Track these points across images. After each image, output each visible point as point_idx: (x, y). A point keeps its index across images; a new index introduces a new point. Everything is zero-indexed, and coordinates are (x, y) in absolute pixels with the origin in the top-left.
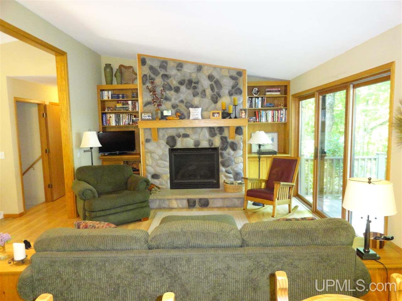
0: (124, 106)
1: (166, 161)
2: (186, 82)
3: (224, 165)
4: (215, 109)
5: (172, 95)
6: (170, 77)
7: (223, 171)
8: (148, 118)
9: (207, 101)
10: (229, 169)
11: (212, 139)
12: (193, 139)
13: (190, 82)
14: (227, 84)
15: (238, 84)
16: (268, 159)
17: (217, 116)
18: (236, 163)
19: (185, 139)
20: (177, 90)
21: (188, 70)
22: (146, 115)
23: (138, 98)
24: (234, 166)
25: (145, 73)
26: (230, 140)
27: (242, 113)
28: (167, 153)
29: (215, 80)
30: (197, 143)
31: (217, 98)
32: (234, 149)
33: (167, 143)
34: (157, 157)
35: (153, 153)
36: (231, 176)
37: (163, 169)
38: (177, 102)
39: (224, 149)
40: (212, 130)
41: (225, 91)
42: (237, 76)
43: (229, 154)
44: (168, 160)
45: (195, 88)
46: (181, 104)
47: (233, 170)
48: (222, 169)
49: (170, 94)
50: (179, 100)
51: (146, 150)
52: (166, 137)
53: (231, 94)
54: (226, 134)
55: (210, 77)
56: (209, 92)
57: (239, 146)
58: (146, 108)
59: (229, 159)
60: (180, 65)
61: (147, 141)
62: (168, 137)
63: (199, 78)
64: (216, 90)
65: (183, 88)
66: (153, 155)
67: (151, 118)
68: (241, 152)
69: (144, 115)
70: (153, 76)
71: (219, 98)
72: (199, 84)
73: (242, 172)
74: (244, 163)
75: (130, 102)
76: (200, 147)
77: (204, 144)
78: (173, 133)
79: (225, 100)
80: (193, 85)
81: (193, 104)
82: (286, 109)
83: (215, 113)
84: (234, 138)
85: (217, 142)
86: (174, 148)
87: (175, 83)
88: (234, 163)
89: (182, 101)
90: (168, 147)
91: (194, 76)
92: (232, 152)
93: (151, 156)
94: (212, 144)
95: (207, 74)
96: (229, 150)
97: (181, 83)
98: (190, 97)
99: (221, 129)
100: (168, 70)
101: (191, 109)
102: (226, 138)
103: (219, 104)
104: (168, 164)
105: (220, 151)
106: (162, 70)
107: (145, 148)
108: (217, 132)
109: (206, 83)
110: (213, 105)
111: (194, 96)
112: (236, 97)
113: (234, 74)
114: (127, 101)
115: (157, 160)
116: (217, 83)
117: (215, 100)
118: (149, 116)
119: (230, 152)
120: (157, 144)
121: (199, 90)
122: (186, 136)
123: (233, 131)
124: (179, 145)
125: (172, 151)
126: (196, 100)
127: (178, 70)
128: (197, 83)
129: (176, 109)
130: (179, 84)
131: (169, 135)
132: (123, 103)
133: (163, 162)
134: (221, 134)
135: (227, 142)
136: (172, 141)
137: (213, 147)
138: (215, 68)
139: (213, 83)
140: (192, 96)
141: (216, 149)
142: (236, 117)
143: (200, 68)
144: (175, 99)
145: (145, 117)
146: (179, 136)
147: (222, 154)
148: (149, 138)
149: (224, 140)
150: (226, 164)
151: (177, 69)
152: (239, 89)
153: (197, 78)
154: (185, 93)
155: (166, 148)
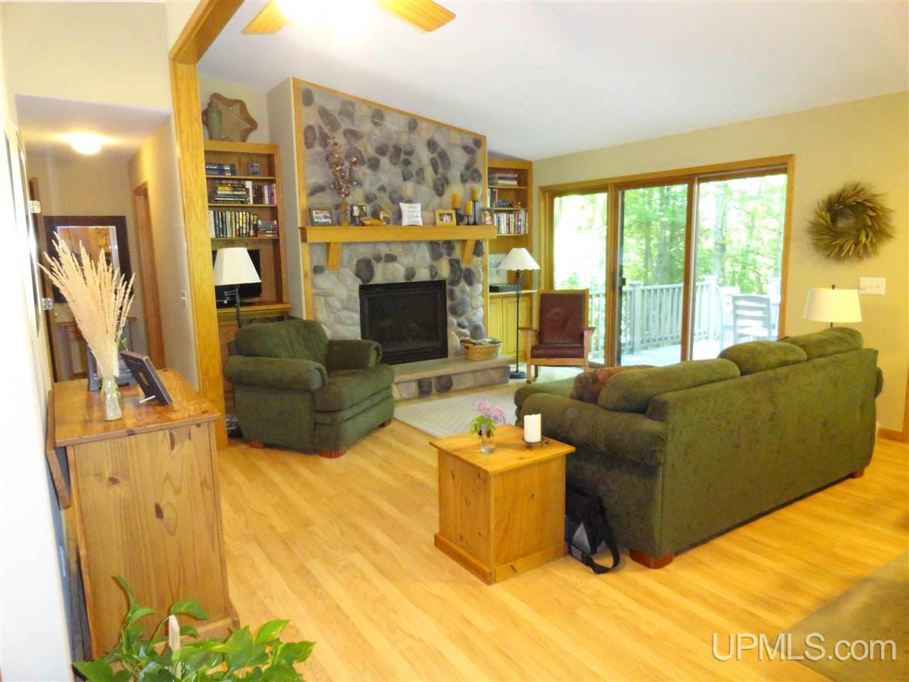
0: (236, 193)
1: (353, 310)
2: (391, 149)
3: (455, 313)
4: (440, 206)
5: (365, 174)
6: (362, 137)
7: (453, 325)
8: (324, 220)
9: (426, 190)
10: (463, 320)
11: (435, 264)
12: (403, 266)
13: (398, 150)
14: (459, 158)
15: (474, 162)
16: (504, 300)
17: (448, 220)
18: (473, 308)
19: (391, 265)
20: (374, 165)
21: (393, 125)
22: (320, 215)
23: (274, 176)
24: (470, 313)
25: (311, 123)
26: (464, 266)
27: (485, 215)
28: (356, 294)
29: (439, 150)
30: (411, 272)
31: (443, 186)
32: (470, 283)
33: (358, 275)
34: (338, 304)
35: (330, 295)
36: (467, 331)
37: (350, 328)
38: (374, 189)
39: (454, 282)
40: (436, 246)
41: (455, 173)
42: (473, 146)
43: (463, 292)
44: (358, 308)
45: (407, 163)
46: (381, 194)
47: (470, 321)
48: (452, 320)
49: (362, 171)
50: (379, 185)
51: (315, 291)
52: (355, 262)
53: (464, 180)
54: (457, 253)
55: (432, 145)
56: (429, 171)
57: (477, 275)
58: (313, 199)
59: (463, 302)
60: (378, 115)
61: (317, 270)
62: (359, 261)
63: (413, 144)
64: (441, 170)
65: (385, 161)
66: (330, 300)
67: (329, 220)
68: (479, 287)
69: (317, 213)
70: (326, 130)
71: (446, 185)
72: (414, 155)
73: (481, 323)
74: (484, 307)
75: (249, 185)
76: (414, 280)
77: (423, 275)
78: (366, 252)
79: (457, 190)
80: (403, 157)
81: (404, 194)
82: (526, 211)
83: (444, 214)
84: (469, 262)
85: (444, 271)
86: (371, 283)
87: (370, 152)
88: (470, 309)
89: (382, 189)
90: (359, 282)
91: (404, 139)
92: (468, 288)
93: (327, 303)
94: (436, 273)
95: (427, 138)
96: (463, 284)
97: (381, 151)
98: (398, 181)
99: (449, 245)
100: (356, 121)
101: (403, 206)
102: (458, 262)
103: (447, 197)
104: (357, 317)
105: (448, 287)
106: (346, 119)
107: (314, 286)
108: (444, 251)
109: (424, 156)
110: (437, 200)
111: (405, 179)
112: (470, 185)
113: (470, 143)
114: (242, 182)
115: (339, 310)
116: (443, 156)
117: (441, 189)
118: (326, 217)
119: (465, 287)
120: (338, 278)
121: (413, 169)
122: (391, 258)
123: (470, 247)
124: (378, 279)
125: (367, 291)
126: (409, 188)
127: (376, 124)
128: (410, 153)
129: (372, 204)
130: (377, 152)
131: (361, 257)
132: (234, 184)
133: (349, 313)
134: (449, 255)
135: (461, 270)
136: (364, 269)
137: (436, 279)
138: (439, 125)
139: (435, 155)
140: (402, 178)
141: (442, 283)
142: (475, 224)
143: (414, 124)
144: (372, 184)
145: (318, 218)
146: (378, 259)
147: (452, 292)
148: (322, 262)
149: (454, 264)
150: (459, 311)
151: (372, 121)
152: (476, 171)
153: (410, 144)
154: (389, 173)
155: (354, 284)
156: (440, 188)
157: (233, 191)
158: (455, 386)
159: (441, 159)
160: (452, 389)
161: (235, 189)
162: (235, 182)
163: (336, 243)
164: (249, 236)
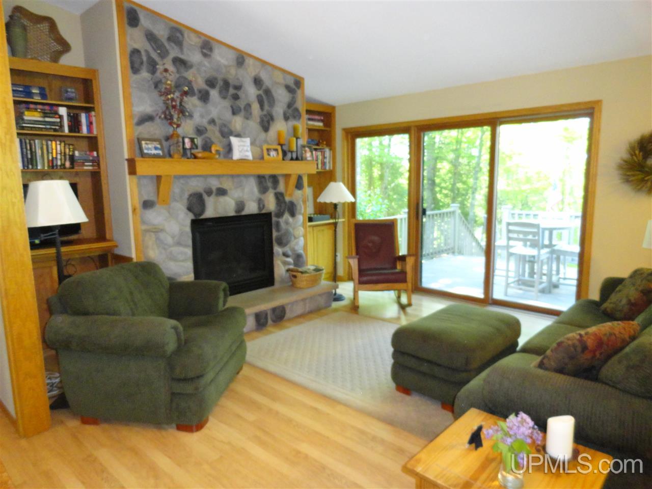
0: (47, 119)
1: (186, 246)
2: (220, 83)
3: (281, 243)
4: (266, 142)
5: (195, 106)
6: (191, 67)
7: (279, 255)
8: (154, 152)
9: (254, 125)
10: (287, 249)
11: (263, 197)
12: (233, 199)
13: (226, 84)
14: (282, 96)
15: (295, 102)
16: (314, 228)
17: (275, 155)
18: (295, 238)
19: (222, 199)
20: (204, 97)
21: (222, 58)
22: (150, 146)
23: (93, 103)
24: (293, 243)
25: (136, 46)
26: (287, 199)
27: (306, 151)
28: (188, 229)
29: (264, 87)
30: (240, 206)
31: (268, 122)
32: (293, 214)
33: (190, 209)
34: (170, 240)
35: (162, 230)
36: (290, 260)
37: (182, 264)
38: (205, 122)
39: (280, 214)
40: (263, 180)
41: (279, 110)
42: (294, 87)
43: (287, 223)
44: (190, 242)
45: (236, 97)
46: (209, 127)
47: (293, 250)
48: (277, 250)
49: (192, 103)
50: (209, 117)
51: (144, 227)
52: (186, 196)
53: (286, 118)
54: (281, 187)
55: (257, 82)
56: (256, 107)
57: (298, 208)
58: (140, 129)
59: (287, 233)
60: (207, 46)
61: (147, 205)
62: (190, 195)
63: (241, 79)
64: (266, 107)
65: (214, 94)
66: (162, 236)
67: (160, 152)
68: (300, 218)
69: (146, 144)
70: (154, 55)
71: (271, 122)
72: (242, 91)
73: (301, 251)
74: (305, 236)
75: (63, 111)
76: (244, 213)
77: (252, 208)
78: (197, 186)
79: (280, 126)
80: (232, 91)
81: (233, 129)
82: (330, 149)
83: (270, 149)
84: (291, 195)
85: (271, 204)
86: (203, 217)
87: (199, 83)
88: (293, 238)
89: (212, 122)
90: (191, 216)
91: (233, 74)
92: (291, 220)
93: (158, 239)
94: (264, 206)
95: (253, 74)
96: (287, 216)
97: (211, 83)
98: (228, 115)
99: (274, 179)
100: (185, 50)
101: (234, 140)
102: (282, 194)
103: (272, 133)
104: (189, 252)
105: (274, 219)
106: (175, 47)
107: (143, 222)
108: (269, 184)
109: (251, 92)
110: (263, 135)
111: (235, 112)
112: (292, 123)
113: (291, 82)
114: (55, 108)
115: (170, 246)
116: (268, 92)
117: (267, 125)
118: (156, 148)
119: (288, 219)
120: (169, 212)
121: (241, 104)
122: (222, 192)
123: (293, 181)
124: (209, 213)
125: (198, 225)
126: (238, 122)
127: (205, 55)
128: (238, 88)
129: (203, 136)
130: (208, 85)
131: (192, 191)
132: (45, 110)
133: (182, 249)
134: (275, 188)
135: (285, 202)
136: (196, 202)
137: (264, 211)
138: (264, 63)
139: (261, 92)
140: (230, 112)
141: (268, 215)
142: (297, 159)
143: (241, 59)
144: (202, 116)
145: (148, 149)
146: (209, 193)
147: (278, 224)
148: (152, 197)
149: (279, 197)
150: (284, 241)
151: (202, 52)
152: (297, 110)
153: (238, 79)
154: (218, 107)
155: (186, 219)
156: (266, 123)
157: (45, 117)
158: (288, 315)
159: (266, 97)
160: (285, 318)
161: (45, 115)
162: (46, 107)
163: (167, 176)
164: (65, 168)
